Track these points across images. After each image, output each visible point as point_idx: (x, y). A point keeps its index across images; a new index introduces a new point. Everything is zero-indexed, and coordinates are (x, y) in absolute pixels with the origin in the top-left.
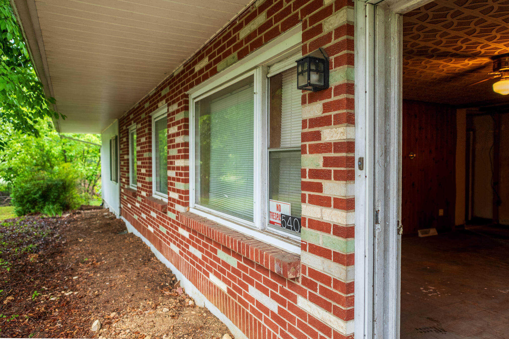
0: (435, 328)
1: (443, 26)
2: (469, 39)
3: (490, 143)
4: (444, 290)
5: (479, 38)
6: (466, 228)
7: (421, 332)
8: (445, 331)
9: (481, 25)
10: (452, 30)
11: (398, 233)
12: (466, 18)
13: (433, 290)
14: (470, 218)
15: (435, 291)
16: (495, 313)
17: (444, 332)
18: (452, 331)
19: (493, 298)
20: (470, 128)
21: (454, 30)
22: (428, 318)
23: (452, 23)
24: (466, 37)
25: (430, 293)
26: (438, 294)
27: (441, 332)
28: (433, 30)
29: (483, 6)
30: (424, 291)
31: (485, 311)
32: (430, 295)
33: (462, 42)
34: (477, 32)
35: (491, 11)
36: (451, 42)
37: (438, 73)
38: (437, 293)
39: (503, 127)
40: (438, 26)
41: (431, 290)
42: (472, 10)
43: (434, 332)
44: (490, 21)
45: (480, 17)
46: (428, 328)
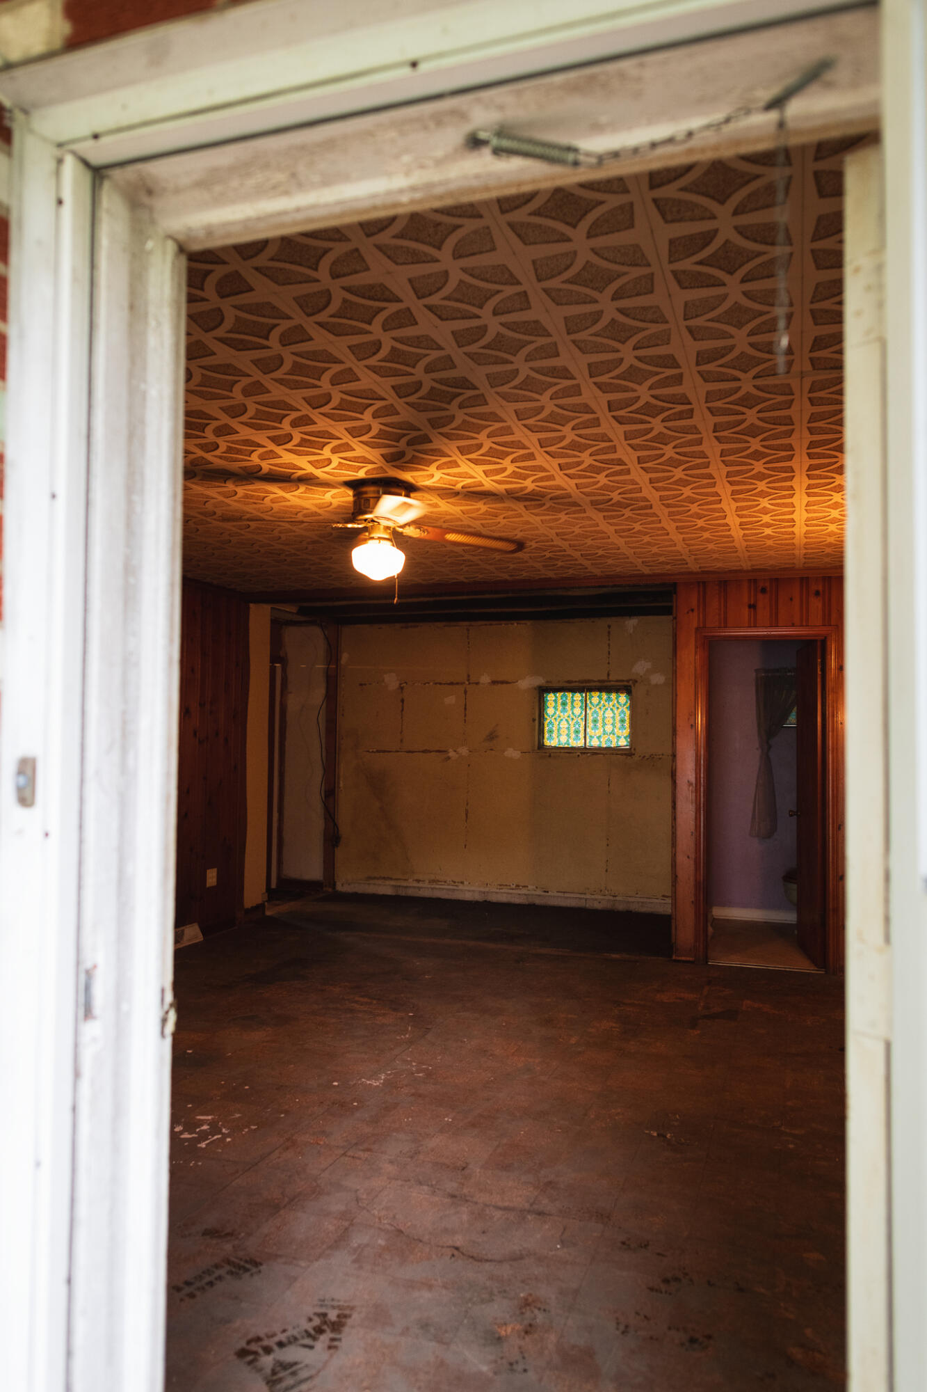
0: (229, 1262)
1: (255, 362)
2: (310, 419)
3: (319, 694)
4: (238, 1115)
5: (333, 423)
6: (268, 913)
7: (192, 1296)
8: (256, 1264)
9: (344, 387)
10: (276, 380)
11: (163, 1034)
12: (313, 356)
13: (210, 1123)
14: (274, 886)
15: (215, 1129)
16: (367, 1155)
17: (254, 1270)
18: (277, 1256)
19: (357, 1108)
20: (277, 656)
21: (281, 381)
22: (206, 1233)
23: (280, 361)
24: (306, 410)
25: (203, 1136)
26: (225, 1136)
27: (247, 1270)
28: (229, 366)
29: (361, 333)
30: (186, 1136)
31: (344, 1154)
32: (203, 1145)
33: (295, 424)
34: (332, 405)
35: (374, 354)
36: (269, 417)
37: (221, 498)
38: (220, 1132)
39: (345, 657)
40: (243, 360)
41: (205, 1127)
42: (331, 337)
43: (228, 1277)
44: (368, 381)
45: (348, 365)
46: (208, 1272)
